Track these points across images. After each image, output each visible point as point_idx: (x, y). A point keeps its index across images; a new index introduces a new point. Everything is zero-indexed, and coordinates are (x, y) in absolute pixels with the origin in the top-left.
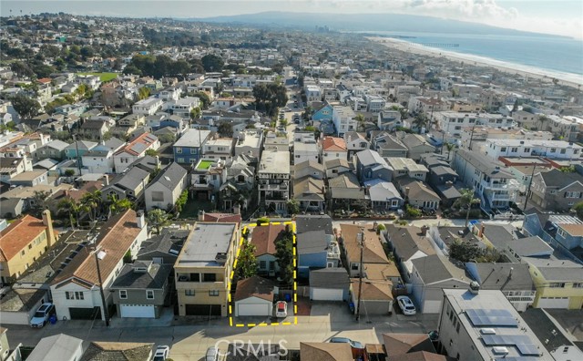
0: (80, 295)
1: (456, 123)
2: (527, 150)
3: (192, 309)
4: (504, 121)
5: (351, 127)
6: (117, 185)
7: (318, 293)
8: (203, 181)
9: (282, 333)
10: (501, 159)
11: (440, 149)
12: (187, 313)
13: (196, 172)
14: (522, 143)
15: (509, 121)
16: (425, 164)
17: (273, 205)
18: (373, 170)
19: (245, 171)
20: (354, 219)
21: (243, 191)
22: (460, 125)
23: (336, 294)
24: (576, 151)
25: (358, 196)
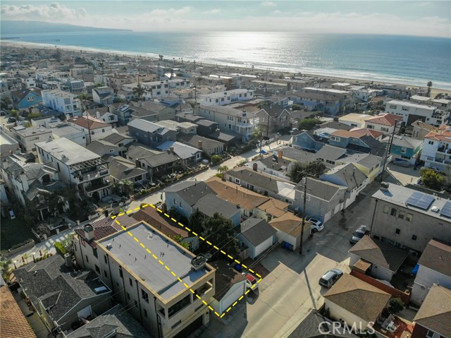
1: (157, 89)
2: (229, 98)
5: (75, 106)
7: (257, 249)
14: (226, 94)
15: (188, 82)
16: (189, 121)
17: (96, 195)
19: (45, 168)
20: (182, 179)
22: (159, 90)
25: (171, 158)
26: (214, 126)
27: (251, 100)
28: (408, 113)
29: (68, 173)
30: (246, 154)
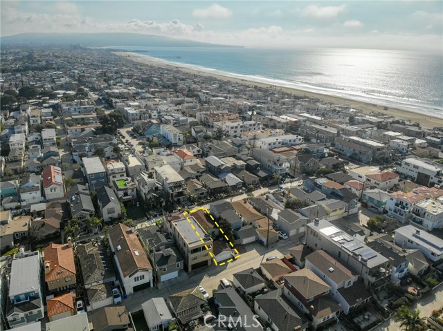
0: (143, 277)
1: (234, 129)
2: (279, 143)
3: (194, 267)
4: (257, 125)
5: (180, 138)
6: (83, 210)
7: (245, 241)
8: (126, 194)
9: (242, 263)
10: (270, 150)
11: (240, 148)
12: (192, 269)
13: (121, 190)
14: (277, 139)
15: (259, 124)
16: (242, 160)
17: (179, 200)
18: (222, 168)
19: (157, 183)
20: (226, 198)
21: (161, 196)
23: (252, 239)
24: (300, 139)
25: (222, 184)
26: (257, 166)
27: (298, 145)
28: (418, 171)
29: (167, 187)
30: (272, 187)
